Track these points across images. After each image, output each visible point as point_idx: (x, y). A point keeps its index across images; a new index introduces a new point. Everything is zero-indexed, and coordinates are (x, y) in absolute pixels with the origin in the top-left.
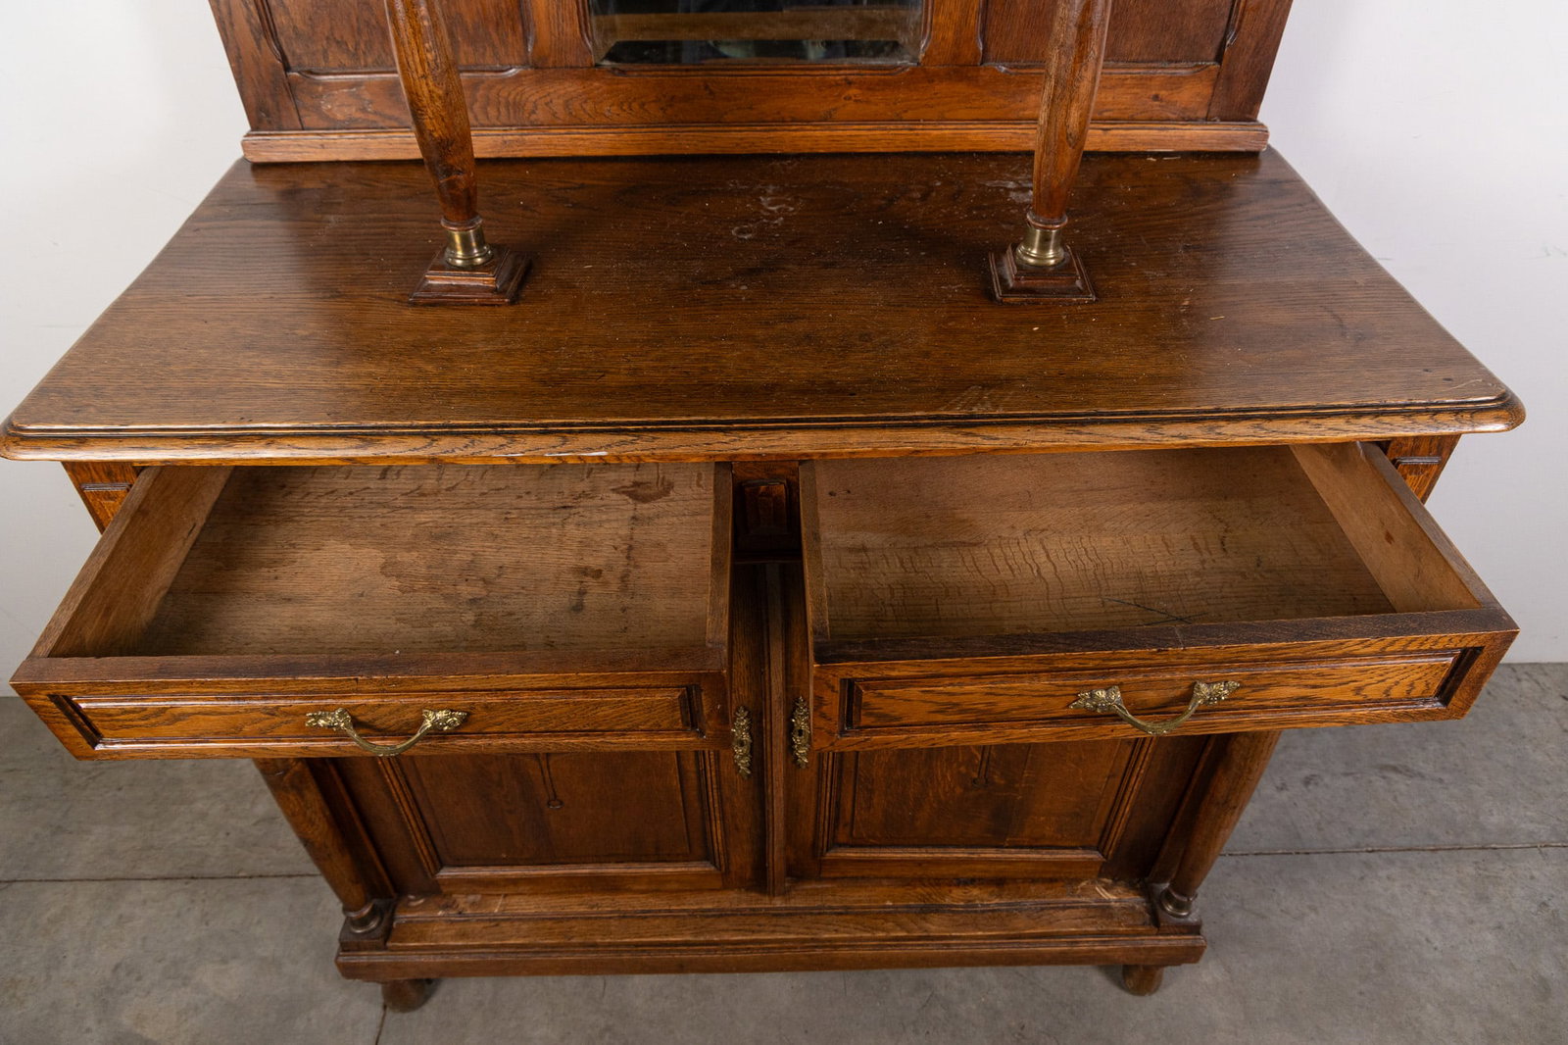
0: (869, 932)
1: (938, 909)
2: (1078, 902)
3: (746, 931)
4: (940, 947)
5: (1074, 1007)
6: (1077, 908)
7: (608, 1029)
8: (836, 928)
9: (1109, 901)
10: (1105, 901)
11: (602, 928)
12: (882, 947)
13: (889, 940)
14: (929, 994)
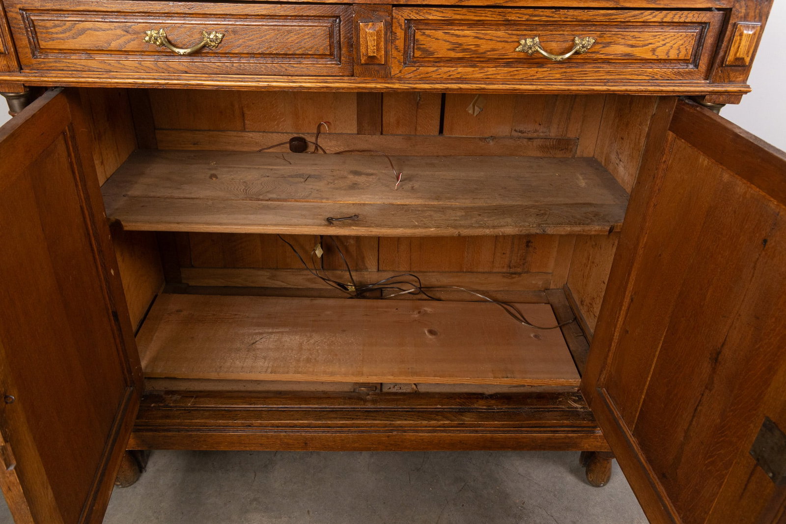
0: (426, 420)
1: (469, 411)
2: (557, 408)
3: (348, 418)
4: (471, 432)
5: (556, 493)
6: (557, 411)
7: (255, 499)
8: (406, 418)
9: (577, 408)
10: (573, 408)
11: (256, 415)
12: (435, 431)
13: (439, 427)
14: (463, 484)
